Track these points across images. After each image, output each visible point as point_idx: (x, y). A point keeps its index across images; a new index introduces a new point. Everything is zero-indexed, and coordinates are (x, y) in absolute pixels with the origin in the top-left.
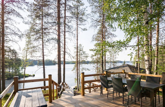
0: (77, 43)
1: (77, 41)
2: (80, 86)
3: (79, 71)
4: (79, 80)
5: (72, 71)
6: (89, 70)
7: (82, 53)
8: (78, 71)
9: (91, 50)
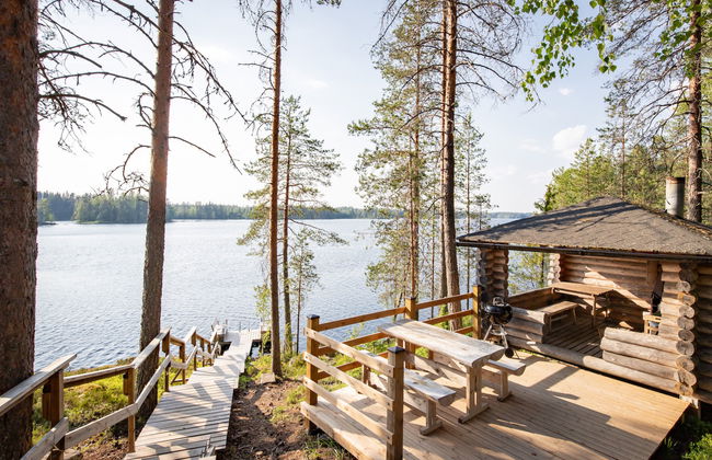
0: (278, 53)
1: (278, 43)
2: (290, 331)
3: (286, 245)
4: (281, 297)
5: (241, 242)
6: (338, 240)
7: (303, 148)
8: (280, 247)
9: (356, 128)
